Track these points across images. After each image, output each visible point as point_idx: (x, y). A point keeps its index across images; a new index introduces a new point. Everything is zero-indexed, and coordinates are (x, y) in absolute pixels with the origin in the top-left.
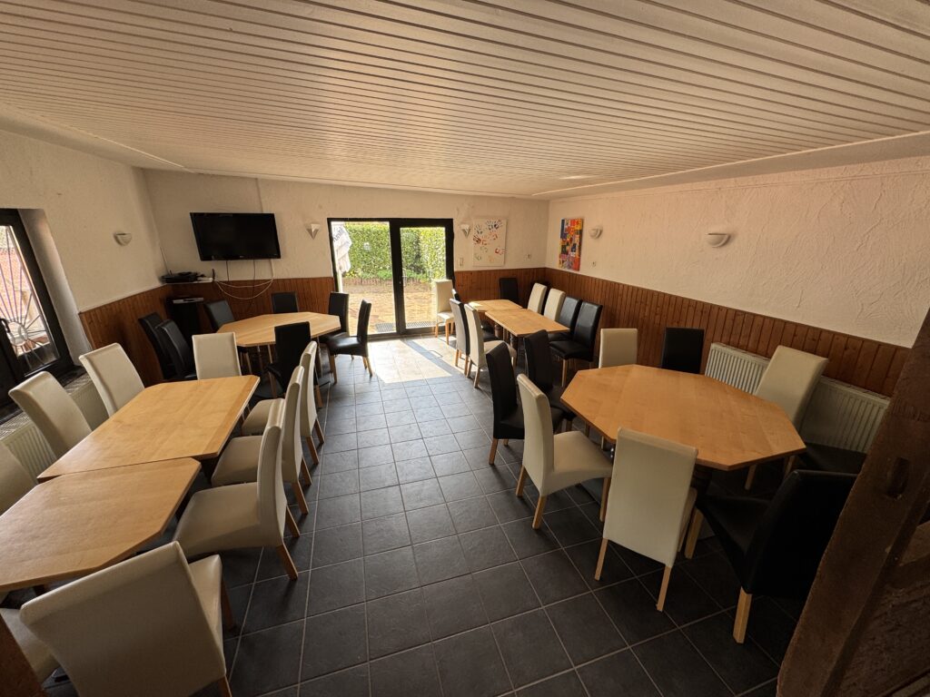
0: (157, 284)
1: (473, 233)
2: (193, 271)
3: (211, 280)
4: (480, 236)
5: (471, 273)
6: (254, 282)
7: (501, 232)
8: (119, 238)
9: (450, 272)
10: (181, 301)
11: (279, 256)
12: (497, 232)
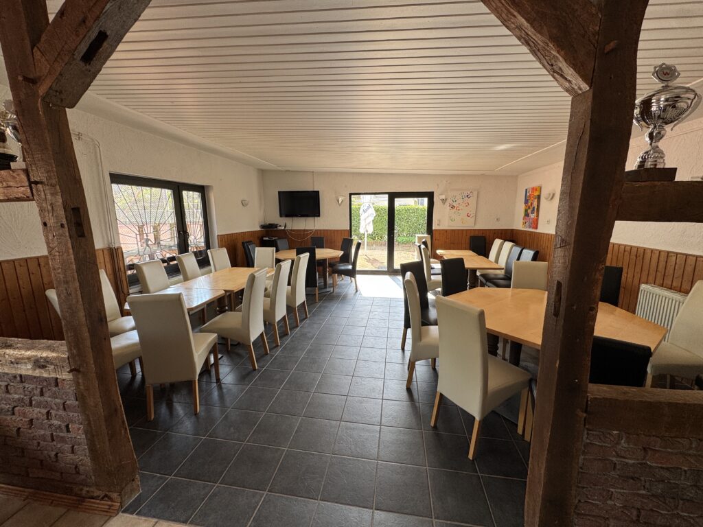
0: (258, 229)
1: (449, 201)
2: (276, 223)
3: (283, 228)
4: (454, 204)
5: (446, 231)
6: (304, 231)
7: (472, 201)
8: (244, 203)
9: (430, 230)
10: (267, 239)
11: (319, 216)
12: (469, 201)
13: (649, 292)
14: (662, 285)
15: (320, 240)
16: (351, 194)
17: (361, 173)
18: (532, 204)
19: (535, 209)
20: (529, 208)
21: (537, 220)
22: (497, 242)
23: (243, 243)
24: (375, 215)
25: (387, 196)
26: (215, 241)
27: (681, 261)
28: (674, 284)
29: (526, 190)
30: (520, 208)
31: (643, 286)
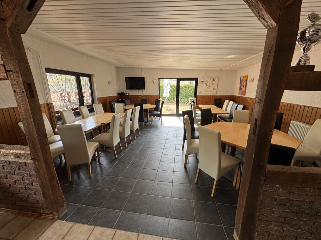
0: (116, 95)
1: (205, 82)
2: (124, 92)
3: (128, 95)
4: (207, 84)
5: (203, 96)
6: (138, 96)
7: (216, 82)
8: (109, 83)
9: (196, 96)
10: (120, 99)
11: (144, 89)
12: (214, 82)
13: (295, 124)
14: (301, 121)
15: (145, 100)
16: (159, 79)
17: (164, 69)
18: (243, 84)
19: (245, 86)
20: (242, 86)
21: (245, 91)
22: (227, 101)
23: (109, 101)
24: (170, 89)
25: (176, 80)
26: (96, 100)
27: (310, 110)
28: (306, 121)
29: (241, 77)
30: (238, 85)
31: (292, 122)
